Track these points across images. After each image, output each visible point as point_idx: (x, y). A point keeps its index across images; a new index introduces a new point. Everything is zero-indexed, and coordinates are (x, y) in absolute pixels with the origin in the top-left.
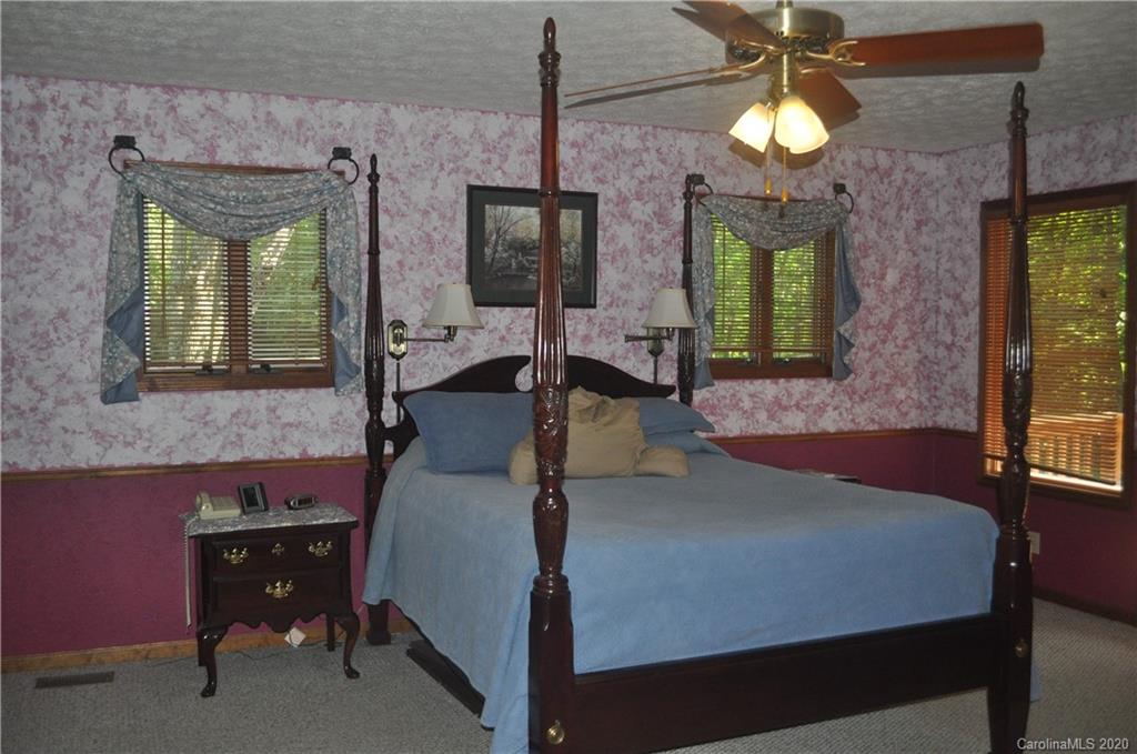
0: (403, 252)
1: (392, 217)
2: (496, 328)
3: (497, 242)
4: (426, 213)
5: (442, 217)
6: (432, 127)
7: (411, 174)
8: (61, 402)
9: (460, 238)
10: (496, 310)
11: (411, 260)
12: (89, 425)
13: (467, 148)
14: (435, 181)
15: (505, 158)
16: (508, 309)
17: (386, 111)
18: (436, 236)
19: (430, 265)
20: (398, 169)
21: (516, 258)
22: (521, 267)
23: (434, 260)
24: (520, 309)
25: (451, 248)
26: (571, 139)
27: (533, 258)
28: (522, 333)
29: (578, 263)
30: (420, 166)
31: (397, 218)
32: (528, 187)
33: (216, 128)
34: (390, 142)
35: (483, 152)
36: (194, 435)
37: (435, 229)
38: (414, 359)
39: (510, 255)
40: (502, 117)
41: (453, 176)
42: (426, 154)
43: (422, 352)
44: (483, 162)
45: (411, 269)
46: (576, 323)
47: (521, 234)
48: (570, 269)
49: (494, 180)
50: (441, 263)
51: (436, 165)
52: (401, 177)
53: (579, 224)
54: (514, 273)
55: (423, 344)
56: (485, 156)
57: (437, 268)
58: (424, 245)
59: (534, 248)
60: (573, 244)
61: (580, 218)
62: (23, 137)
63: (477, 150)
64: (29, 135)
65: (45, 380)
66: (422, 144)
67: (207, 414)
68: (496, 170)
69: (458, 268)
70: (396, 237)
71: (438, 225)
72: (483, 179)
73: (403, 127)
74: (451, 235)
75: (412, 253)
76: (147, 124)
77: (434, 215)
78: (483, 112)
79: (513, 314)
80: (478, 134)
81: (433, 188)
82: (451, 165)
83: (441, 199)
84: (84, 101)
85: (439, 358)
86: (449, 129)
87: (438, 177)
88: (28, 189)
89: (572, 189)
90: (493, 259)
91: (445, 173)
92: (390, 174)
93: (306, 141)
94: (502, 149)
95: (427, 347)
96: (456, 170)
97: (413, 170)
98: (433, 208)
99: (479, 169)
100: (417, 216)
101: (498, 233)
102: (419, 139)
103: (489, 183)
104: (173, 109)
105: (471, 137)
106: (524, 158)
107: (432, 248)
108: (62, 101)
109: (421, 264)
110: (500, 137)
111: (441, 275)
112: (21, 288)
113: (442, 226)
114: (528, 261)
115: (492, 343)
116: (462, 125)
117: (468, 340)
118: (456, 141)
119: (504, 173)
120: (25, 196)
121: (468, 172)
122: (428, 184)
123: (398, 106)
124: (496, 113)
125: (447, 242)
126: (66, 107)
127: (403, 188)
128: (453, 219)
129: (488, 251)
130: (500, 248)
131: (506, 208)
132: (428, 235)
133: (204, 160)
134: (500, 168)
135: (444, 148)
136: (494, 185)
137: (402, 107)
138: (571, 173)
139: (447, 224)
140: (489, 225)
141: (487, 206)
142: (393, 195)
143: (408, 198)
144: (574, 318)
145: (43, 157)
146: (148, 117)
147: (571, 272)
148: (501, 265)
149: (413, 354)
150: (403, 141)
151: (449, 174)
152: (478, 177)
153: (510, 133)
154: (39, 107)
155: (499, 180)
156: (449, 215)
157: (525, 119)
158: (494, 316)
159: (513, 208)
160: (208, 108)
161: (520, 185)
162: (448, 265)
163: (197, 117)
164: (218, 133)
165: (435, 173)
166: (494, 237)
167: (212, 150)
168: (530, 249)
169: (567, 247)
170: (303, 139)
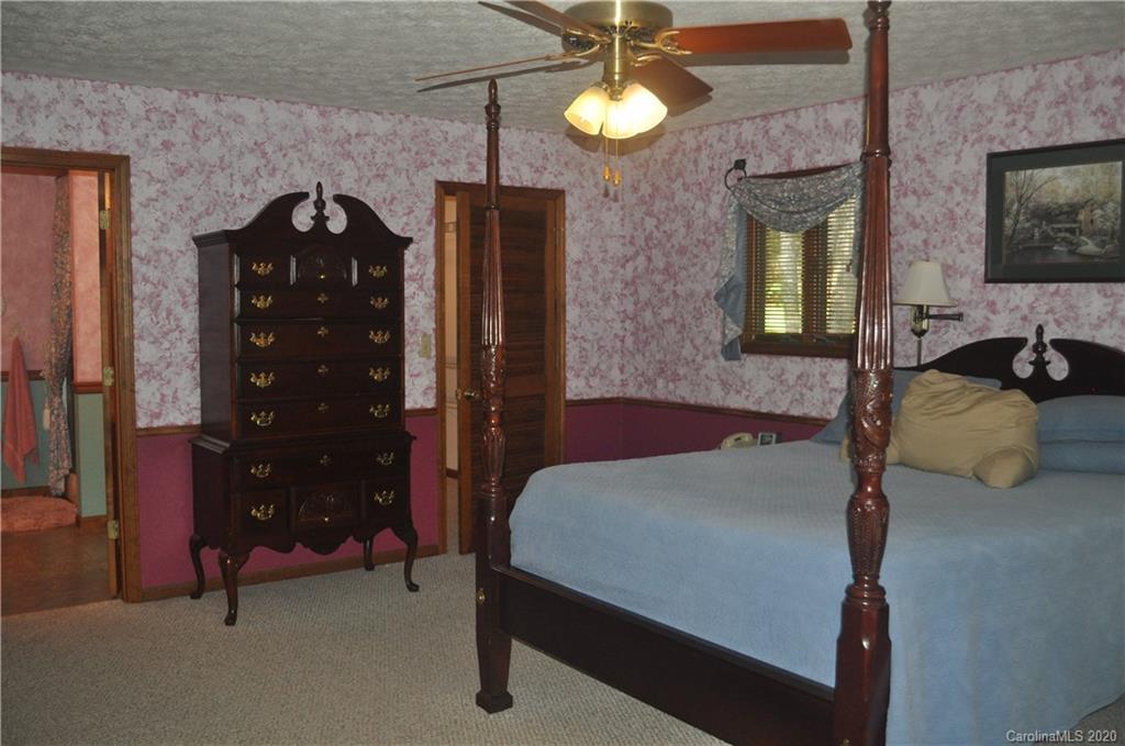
0: (928, 231)
1: (919, 197)
2: (1017, 307)
3: (1018, 212)
4: (950, 189)
5: (965, 190)
6: (957, 100)
7: (937, 152)
8: (706, 357)
9: (980, 211)
10: (1017, 287)
11: (935, 238)
12: (719, 375)
13: (989, 114)
14: (958, 155)
15: (1031, 116)
16: (1032, 285)
17: (915, 94)
18: (959, 212)
19: (952, 242)
20: (925, 149)
21: (1040, 227)
22: (1046, 237)
23: (956, 237)
24: (1045, 285)
25: (973, 223)
26: (1113, 76)
27: (1059, 226)
28: (1047, 313)
29: (1117, 228)
30: (945, 142)
31: (924, 198)
32: (1058, 144)
33: (792, 141)
34: (918, 124)
35: (1008, 114)
36: (774, 390)
37: (958, 204)
38: (935, 337)
39: (1034, 226)
40: (1028, 71)
41: (977, 147)
42: (950, 128)
43: (943, 330)
44: (1007, 125)
45: (935, 247)
46: (1116, 302)
47: (1046, 199)
48: (1106, 235)
49: (1019, 143)
50: (963, 239)
51: (960, 138)
52: (927, 156)
53: (1119, 177)
54: (1037, 244)
55: (944, 322)
56: (1009, 118)
57: (959, 245)
58: (947, 222)
59: (1061, 213)
60: (1111, 205)
61: (1120, 171)
62: (691, 172)
63: (1001, 115)
64: (694, 169)
65: (699, 341)
66: (947, 120)
67: (783, 374)
68: (1021, 131)
69: (979, 243)
70: (923, 217)
71: (961, 199)
72: (1008, 142)
73: (929, 106)
74: (973, 210)
75: (936, 231)
76: (753, 147)
77: (958, 190)
78: (1007, 71)
79: (1037, 291)
80: (1003, 96)
81: (956, 163)
82: (975, 135)
83: (964, 172)
84: (720, 139)
85: (958, 337)
86: (972, 98)
87: (961, 151)
88: (693, 208)
89: (1113, 137)
90: (1014, 231)
91: (968, 145)
92: (918, 156)
93: (851, 139)
94: (1028, 107)
95: (947, 326)
96: (979, 140)
97: (938, 148)
98: (956, 183)
99: (1003, 133)
100: (942, 194)
101: (1019, 202)
102: (944, 115)
103: (1014, 147)
104: (767, 132)
105: (995, 100)
106: (1054, 111)
107: (955, 224)
108: (709, 142)
109: (944, 241)
110: (1027, 94)
111: (962, 252)
112: (689, 276)
113: (965, 200)
114: (1053, 229)
115: (1013, 323)
116: (985, 91)
117: (988, 319)
118: (980, 109)
119: (1030, 133)
120: (692, 212)
121: (992, 139)
122: (952, 158)
123: (925, 86)
124: (1021, 68)
125: (969, 217)
126: (711, 146)
127: (929, 166)
128: (975, 192)
129: (1008, 222)
130: (1021, 218)
131: (1029, 172)
132: (951, 211)
133: (784, 169)
134: (1025, 128)
135: (968, 118)
136: (1019, 148)
137: (929, 87)
138: (1113, 117)
139: (970, 198)
140: (1010, 194)
141: (1008, 174)
142: (921, 175)
143: (933, 176)
144: (1113, 294)
145: (700, 184)
146: (753, 142)
147: (1107, 238)
148: (1022, 236)
149: (935, 332)
150: (930, 121)
151: (973, 145)
152: (1002, 143)
153: (1039, 86)
154: (699, 149)
155: (1025, 142)
156: (972, 188)
157: (1055, 66)
158: (1016, 294)
159: (1036, 171)
160: (787, 126)
161: (1049, 142)
162: (969, 241)
163: (780, 135)
164: (794, 145)
165: (958, 147)
166: (1015, 207)
167: (789, 161)
168: (1057, 215)
169: (1102, 209)
170: (849, 137)
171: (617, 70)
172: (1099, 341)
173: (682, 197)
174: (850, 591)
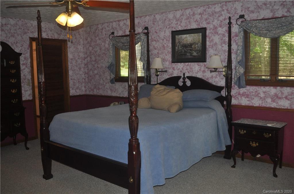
0: (158, 50)
1: (156, 42)
2: (179, 69)
3: (179, 46)
4: (163, 40)
5: (167, 40)
6: (164, 18)
7: (160, 30)
8: (106, 83)
9: (170, 45)
10: (179, 64)
11: (160, 52)
12: (110, 88)
13: (172, 21)
14: (165, 31)
15: (181, 22)
16: (182, 63)
17: (155, 16)
18: (165, 45)
19: (164, 53)
20: (157, 30)
21: (184, 49)
22: (185, 52)
23: (165, 51)
24: (185, 63)
25: (169, 48)
26: (199, 13)
27: (188, 49)
28: (186, 70)
29: (201, 49)
30: (162, 28)
31: (157, 42)
32: (187, 29)
33: (126, 27)
34: (156, 23)
35: (176, 21)
36: (123, 91)
37: (165, 43)
38: (161, 76)
39: (182, 49)
40: (180, 11)
41: (169, 29)
42: (163, 25)
43: (163, 75)
44: (176, 24)
45: (160, 54)
46: (201, 67)
47: (185, 42)
48: (198, 51)
49: (178, 29)
50: (166, 52)
51: (165, 27)
52: (158, 31)
53: (201, 37)
54: (183, 53)
55: (163, 73)
56: (176, 22)
57: (166, 54)
58: (163, 48)
59: (188, 46)
60: (199, 44)
61: (201, 35)
62: (101, 35)
63: (174, 22)
64: (101, 34)
65: (104, 79)
66: (162, 23)
67: (125, 87)
68: (179, 26)
69: (170, 53)
70: (157, 47)
71: (166, 42)
72: (176, 28)
73: (158, 19)
74: (169, 45)
75: (160, 50)
76: (116, 29)
77: (165, 40)
78: (176, 11)
79: (183, 65)
80: (175, 17)
81: (165, 33)
82: (169, 26)
83: (166, 36)
84: (108, 27)
85: (166, 76)
86: (168, 17)
87: (166, 30)
88: (101, 44)
89: (199, 27)
90: (178, 50)
91: (167, 29)
92: (155, 31)
93: (140, 27)
94: (180, 20)
95: (164, 73)
96: (169, 28)
97: (160, 29)
98: (165, 38)
99: (175, 26)
100: (161, 41)
101: (179, 43)
102: (161, 21)
103: (178, 30)
104: (119, 25)
105: (173, 18)
106: (186, 21)
107: (165, 48)
108: (105, 27)
109: (162, 53)
110: (180, 17)
111: (166, 55)
112: (101, 62)
113: (167, 42)
114: (187, 49)
115: (178, 73)
116: (171, 16)
117: (173, 72)
118: (170, 20)
119: (181, 26)
120: (101, 46)
121: (172, 27)
122: (164, 32)
123: (157, 14)
124: (179, 10)
125: (168, 47)
126: (105, 28)
127: (158, 34)
128: (169, 40)
129: (177, 48)
130: (180, 47)
131: (181, 36)
132: (164, 45)
133: (124, 34)
134: (180, 25)
135: (167, 22)
136: (179, 30)
137: (158, 14)
138: (199, 23)
139: (168, 42)
140: (177, 41)
141: (176, 36)
142: (156, 36)
143: (159, 36)
144: (200, 65)
145: (103, 38)
146: (116, 27)
147: (198, 52)
148: (180, 51)
149: (161, 75)
150: (158, 23)
151: (168, 29)
152: (175, 28)
153: (183, 15)
154: (102, 29)
155: (180, 28)
156: (168, 40)
157: (186, 10)
158: (179, 65)
159: (183, 35)
160: (124, 23)
161: (185, 28)
162: (168, 53)
163: (123, 26)
164: (126, 28)
165: (165, 29)
166: (178, 44)
167: (125, 32)
168: (187, 46)
169: (197, 45)
170: (139, 26)
171: (70, 8)
172: (198, 76)
173: (98, 42)
174: (130, 140)
